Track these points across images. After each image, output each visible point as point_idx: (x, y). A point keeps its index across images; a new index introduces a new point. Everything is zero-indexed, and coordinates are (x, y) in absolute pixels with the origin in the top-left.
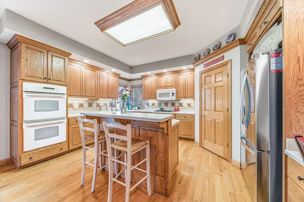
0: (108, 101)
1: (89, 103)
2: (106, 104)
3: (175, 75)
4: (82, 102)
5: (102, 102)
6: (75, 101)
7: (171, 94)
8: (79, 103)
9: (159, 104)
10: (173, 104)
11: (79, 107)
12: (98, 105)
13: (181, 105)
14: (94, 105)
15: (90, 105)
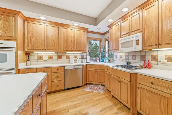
0: (79, 54)
1: (58, 56)
2: (76, 57)
3: (141, 12)
4: (52, 55)
5: (71, 54)
6: (44, 54)
7: (134, 43)
8: (49, 56)
9: (126, 56)
10: (143, 57)
11: (48, 59)
12: (68, 57)
13: (155, 58)
14: (64, 57)
15: (60, 57)
